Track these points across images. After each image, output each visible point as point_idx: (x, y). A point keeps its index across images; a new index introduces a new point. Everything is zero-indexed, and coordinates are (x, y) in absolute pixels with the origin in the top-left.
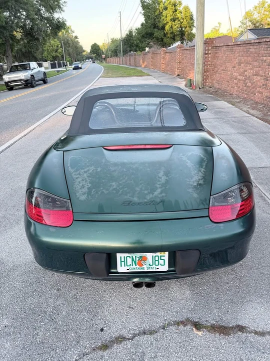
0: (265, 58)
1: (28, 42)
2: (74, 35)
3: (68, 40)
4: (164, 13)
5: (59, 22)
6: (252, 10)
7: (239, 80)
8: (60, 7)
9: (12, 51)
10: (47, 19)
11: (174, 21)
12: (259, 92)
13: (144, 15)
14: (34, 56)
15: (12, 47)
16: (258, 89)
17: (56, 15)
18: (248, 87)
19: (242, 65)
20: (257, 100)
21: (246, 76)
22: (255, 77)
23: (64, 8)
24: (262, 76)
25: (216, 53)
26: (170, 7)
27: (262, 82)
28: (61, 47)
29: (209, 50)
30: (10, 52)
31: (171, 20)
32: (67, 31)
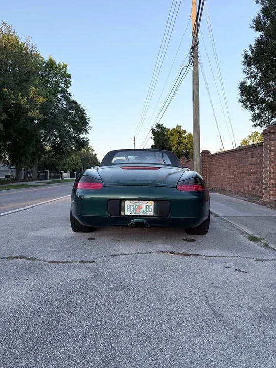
0: (247, 160)
1: (55, 154)
2: (94, 153)
3: (88, 157)
4: (171, 138)
5: (84, 140)
6: (247, 138)
7: (230, 178)
8: (86, 131)
9: (39, 160)
10: (75, 138)
11: (180, 144)
12: (246, 185)
13: (154, 139)
14: (55, 168)
15: (40, 157)
16: (245, 183)
17: (82, 136)
18: (237, 182)
19: (231, 167)
20: (246, 192)
21: (235, 174)
22: (242, 175)
23: (89, 131)
24: (247, 173)
25: (211, 161)
26: (175, 134)
27: (247, 177)
28: (82, 162)
29: (205, 159)
30: (37, 161)
31: (177, 143)
32: (88, 150)
